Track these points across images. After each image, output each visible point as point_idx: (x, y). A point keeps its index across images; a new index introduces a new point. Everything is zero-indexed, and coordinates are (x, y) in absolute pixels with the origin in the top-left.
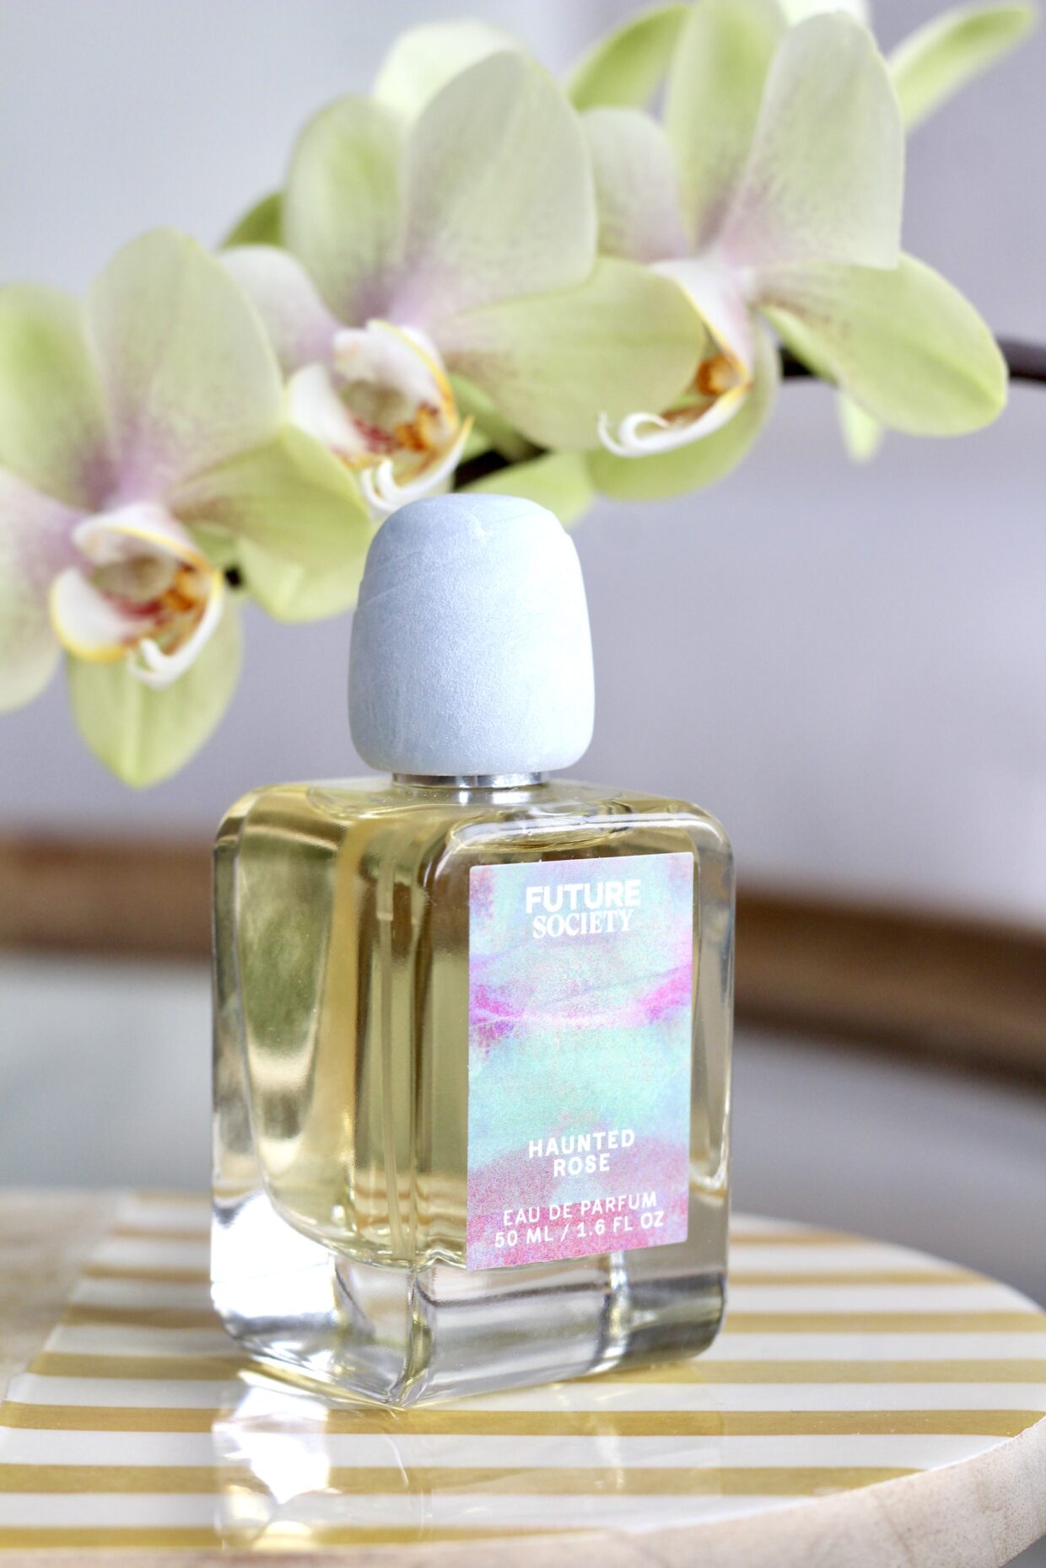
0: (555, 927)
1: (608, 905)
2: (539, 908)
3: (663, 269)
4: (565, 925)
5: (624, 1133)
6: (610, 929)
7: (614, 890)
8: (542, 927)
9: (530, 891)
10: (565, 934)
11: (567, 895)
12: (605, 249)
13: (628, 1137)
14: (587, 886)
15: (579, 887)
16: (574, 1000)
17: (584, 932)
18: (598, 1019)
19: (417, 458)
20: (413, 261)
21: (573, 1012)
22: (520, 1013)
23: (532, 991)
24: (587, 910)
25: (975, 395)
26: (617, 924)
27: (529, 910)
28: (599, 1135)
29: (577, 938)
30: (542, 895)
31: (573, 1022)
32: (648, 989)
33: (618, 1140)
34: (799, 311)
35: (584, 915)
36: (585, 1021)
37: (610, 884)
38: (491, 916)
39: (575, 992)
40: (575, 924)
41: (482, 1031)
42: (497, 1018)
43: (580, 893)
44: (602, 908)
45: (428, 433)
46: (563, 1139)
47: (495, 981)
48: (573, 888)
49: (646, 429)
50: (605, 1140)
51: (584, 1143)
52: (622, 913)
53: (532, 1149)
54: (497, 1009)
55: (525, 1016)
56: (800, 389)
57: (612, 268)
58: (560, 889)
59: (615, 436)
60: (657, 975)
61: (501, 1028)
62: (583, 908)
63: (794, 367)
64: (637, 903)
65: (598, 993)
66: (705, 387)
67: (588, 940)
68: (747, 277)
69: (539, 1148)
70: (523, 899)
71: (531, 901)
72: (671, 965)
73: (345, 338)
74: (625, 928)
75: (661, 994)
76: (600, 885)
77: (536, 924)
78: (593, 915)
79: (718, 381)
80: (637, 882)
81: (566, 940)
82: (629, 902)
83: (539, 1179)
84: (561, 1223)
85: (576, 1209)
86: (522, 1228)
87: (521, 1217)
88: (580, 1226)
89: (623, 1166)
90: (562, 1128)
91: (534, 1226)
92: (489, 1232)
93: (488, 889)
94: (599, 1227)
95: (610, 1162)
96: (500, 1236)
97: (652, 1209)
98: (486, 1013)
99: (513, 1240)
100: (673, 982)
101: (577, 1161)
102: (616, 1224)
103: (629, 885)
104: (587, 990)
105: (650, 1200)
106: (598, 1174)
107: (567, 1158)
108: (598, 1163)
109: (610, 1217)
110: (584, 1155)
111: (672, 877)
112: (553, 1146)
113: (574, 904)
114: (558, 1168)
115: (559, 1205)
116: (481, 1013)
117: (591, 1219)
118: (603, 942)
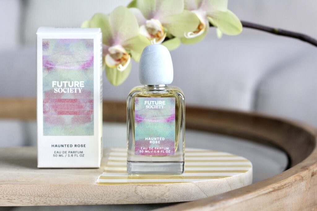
0: (150, 107)
1: (159, 104)
2: (147, 104)
3: (193, 12)
4: (151, 107)
5: (163, 138)
6: (160, 108)
7: (160, 102)
8: (147, 107)
9: (145, 101)
10: (152, 108)
11: (152, 102)
12: (185, 9)
13: (163, 139)
14: (156, 102)
15: (154, 101)
16: (154, 118)
17: (155, 108)
18: (158, 121)
19: (158, 39)
20: (157, 10)
21: (154, 119)
22: (144, 119)
23: (146, 116)
24: (156, 105)
25: (237, 29)
26: (161, 107)
27: (145, 104)
28: (158, 138)
29: (154, 109)
30: (147, 102)
31: (153, 121)
32: (167, 117)
33: (162, 139)
34: (212, 17)
35: (155, 106)
36: (155, 121)
37: (160, 101)
38: (138, 105)
39: (153, 117)
40: (153, 107)
41: (137, 121)
42: (139, 119)
43: (154, 102)
44: (158, 105)
45: (160, 35)
46: (152, 138)
47: (139, 114)
48: (153, 102)
49: (191, 34)
50: (159, 139)
51: (155, 139)
52: (162, 106)
53: (146, 139)
54: (139, 118)
55: (145, 119)
56: (212, 28)
57: (186, 11)
58: (151, 102)
59: (187, 35)
60: (169, 115)
61: (140, 121)
62: (155, 104)
63: (211, 25)
64: (165, 104)
65: (158, 117)
66: (199, 29)
67: (156, 109)
68: (205, 13)
69: (147, 139)
70: (144, 102)
71: (145, 103)
72: (171, 114)
73: (148, 21)
74: (163, 108)
75: (169, 118)
76: (158, 102)
77: (146, 106)
78: (157, 106)
79: (201, 27)
80: (165, 101)
81: (152, 109)
82: (163, 104)
83: (147, 143)
84: (151, 150)
85: (154, 148)
86: (144, 150)
87: (144, 148)
88: (155, 151)
89: (162, 143)
90: (151, 136)
91: (146, 150)
92: (138, 150)
93: (138, 101)
94: (158, 152)
95: (160, 142)
96: (140, 151)
97: (168, 150)
98: (138, 118)
99: (143, 152)
100: (171, 117)
101: (154, 141)
102: (161, 151)
103: (163, 101)
104: (156, 116)
105: (168, 148)
106: (158, 144)
107: (152, 141)
108: (158, 142)
109: (160, 150)
110: (155, 141)
111: (171, 101)
112: (150, 139)
113: (153, 104)
114: (151, 142)
115: (151, 147)
116: (137, 118)
117: (157, 150)
118: (159, 110)
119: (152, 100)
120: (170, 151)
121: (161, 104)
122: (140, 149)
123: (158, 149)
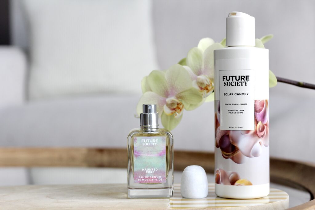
0: (146, 144)
2: (143, 142)
4: (147, 144)
6: (154, 145)
8: (144, 144)
9: (142, 140)
11: (147, 141)
14: (150, 140)
18: (152, 155)
22: (141, 154)
23: (142, 151)
26: (155, 144)
27: (142, 142)
28: (152, 169)
31: (148, 155)
32: (159, 152)
33: (155, 170)
36: (150, 155)
37: (153, 140)
39: (149, 152)
40: (148, 144)
41: (135, 155)
42: (138, 154)
43: (149, 141)
44: (152, 142)
47: (137, 150)
48: (148, 140)
50: (153, 170)
51: (150, 170)
53: (143, 170)
54: (138, 153)
55: (142, 154)
58: (146, 140)
60: (161, 151)
61: (138, 155)
62: (149, 142)
64: (157, 142)
65: (152, 152)
67: (150, 146)
69: (144, 170)
70: (141, 141)
72: (162, 150)
74: (156, 145)
75: (161, 153)
76: (152, 140)
77: (143, 144)
80: (157, 140)
81: (147, 146)
83: (144, 173)
84: (147, 179)
85: (149, 177)
86: (141, 179)
87: (141, 177)
88: (150, 179)
89: (156, 173)
90: (147, 167)
91: (143, 179)
92: (137, 179)
93: (136, 139)
94: (153, 180)
95: (154, 172)
96: (138, 179)
98: (136, 153)
99: (140, 180)
100: (163, 152)
101: (149, 172)
102: (155, 179)
103: (156, 140)
104: (150, 152)
105: (160, 177)
106: (152, 173)
107: (148, 171)
109: (154, 179)
110: (150, 171)
111: (162, 139)
112: (146, 170)
113: (148, 142)
114: (147, 172)
115: (147, 176)
117: (151, 179)
118: (153, 146)
119: (148, 139)
120: (162, 179)
121: (155, 142)
123: (152, 177)
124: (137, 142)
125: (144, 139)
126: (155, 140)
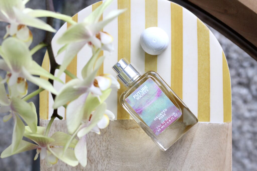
0: (139, 97)
1: (144, 90)
2: (136, 97)
4: (140, 96)
5: (165, 110)
6: (146, 92)
7: (143, 88)
8: (138, 99)
9: (133, 96)
10: (141, 97)
11: (138, 93)
13: (166, 110)
14: (140, 91)
15: (139, 91)
16: (148, 102)
17: (143, 95)
18: (152, 102)
21: (148, 103)
23: (142, 105)
24: (142, 93)
26: (147, 91)
27: (135, 98)
28: (162, 112)
29: (143, 96)
30: (135, 96)
31: (149, 104)
32: (156, 94)
33: (165, 111)
35: (142, 94)
36: (151, 103)
37: (142, 88)
38: (131, 102)
39: (147, 101)
40: (141, 95)
41: (139, 113)
42: (140, 111)
43: (140, 92)
44: (144, 91)
46: (158, 116)
47: (137, 108)
48: (138, 92)
50: (163, 112)
51: (161, 114)
52: (146, 90)
53: (155, 119)
54: (139, 110)
55: (143, 108)
58: (137, 93)
60: (156, 92)
61: (141, 111)
62: (141, 93)
64: (147, 87)
65: (150, 99)
67: (144, 95)
69: (156, 119)
70: (133, 98)
71: (134, 97)
72: (157, 90)
74: (148, 91)
75: (158, 94)
76: (141, 89)
77: (137, 99)
80: (146, 86)
82: (146, 88)
83: (158, 122)
84: (164, 124)
85: (165, 121)
86: (160, 127)
87: (159, 127)
88: (167, 122)
89: (167, 113)
90: (157, 115)
91: (161, 126)
92: (156, 131)
93: (129, 100)
94: (170, 121)
95: (165, 114)
96: (158, 130)
97: (175, 114)
99: (160, 129)
100: (158, 91)
101: (161, 117)
102: (172, 119)
103: (145, 86)
104: (148, 100)
105: (174, 114)
106: (165, 116)
107: (160, 117)
108: (164, 115)
109: (170, 119)
110: (162, 115)
111: (149, 82)
112: (157, 117)
113: (140, 94)
114: (160, 119)
115: (163, 122)
116: (138, 112)
117: (168, 121)
118: (146, 94)
120: (177, 114)
121: (145, 89)
122: (158, 129)
123: (168, 119)
124: (131, 101)
125: (134, 95)
126: (144, 88)
